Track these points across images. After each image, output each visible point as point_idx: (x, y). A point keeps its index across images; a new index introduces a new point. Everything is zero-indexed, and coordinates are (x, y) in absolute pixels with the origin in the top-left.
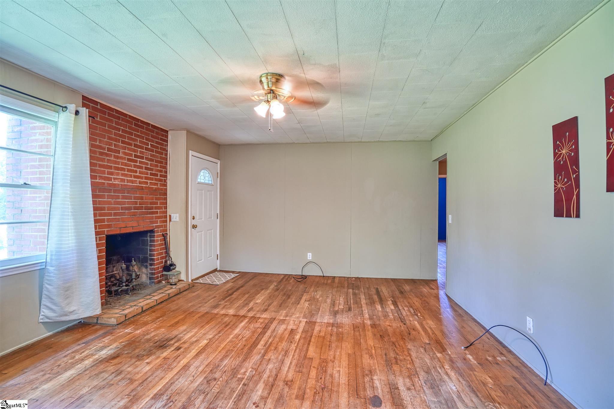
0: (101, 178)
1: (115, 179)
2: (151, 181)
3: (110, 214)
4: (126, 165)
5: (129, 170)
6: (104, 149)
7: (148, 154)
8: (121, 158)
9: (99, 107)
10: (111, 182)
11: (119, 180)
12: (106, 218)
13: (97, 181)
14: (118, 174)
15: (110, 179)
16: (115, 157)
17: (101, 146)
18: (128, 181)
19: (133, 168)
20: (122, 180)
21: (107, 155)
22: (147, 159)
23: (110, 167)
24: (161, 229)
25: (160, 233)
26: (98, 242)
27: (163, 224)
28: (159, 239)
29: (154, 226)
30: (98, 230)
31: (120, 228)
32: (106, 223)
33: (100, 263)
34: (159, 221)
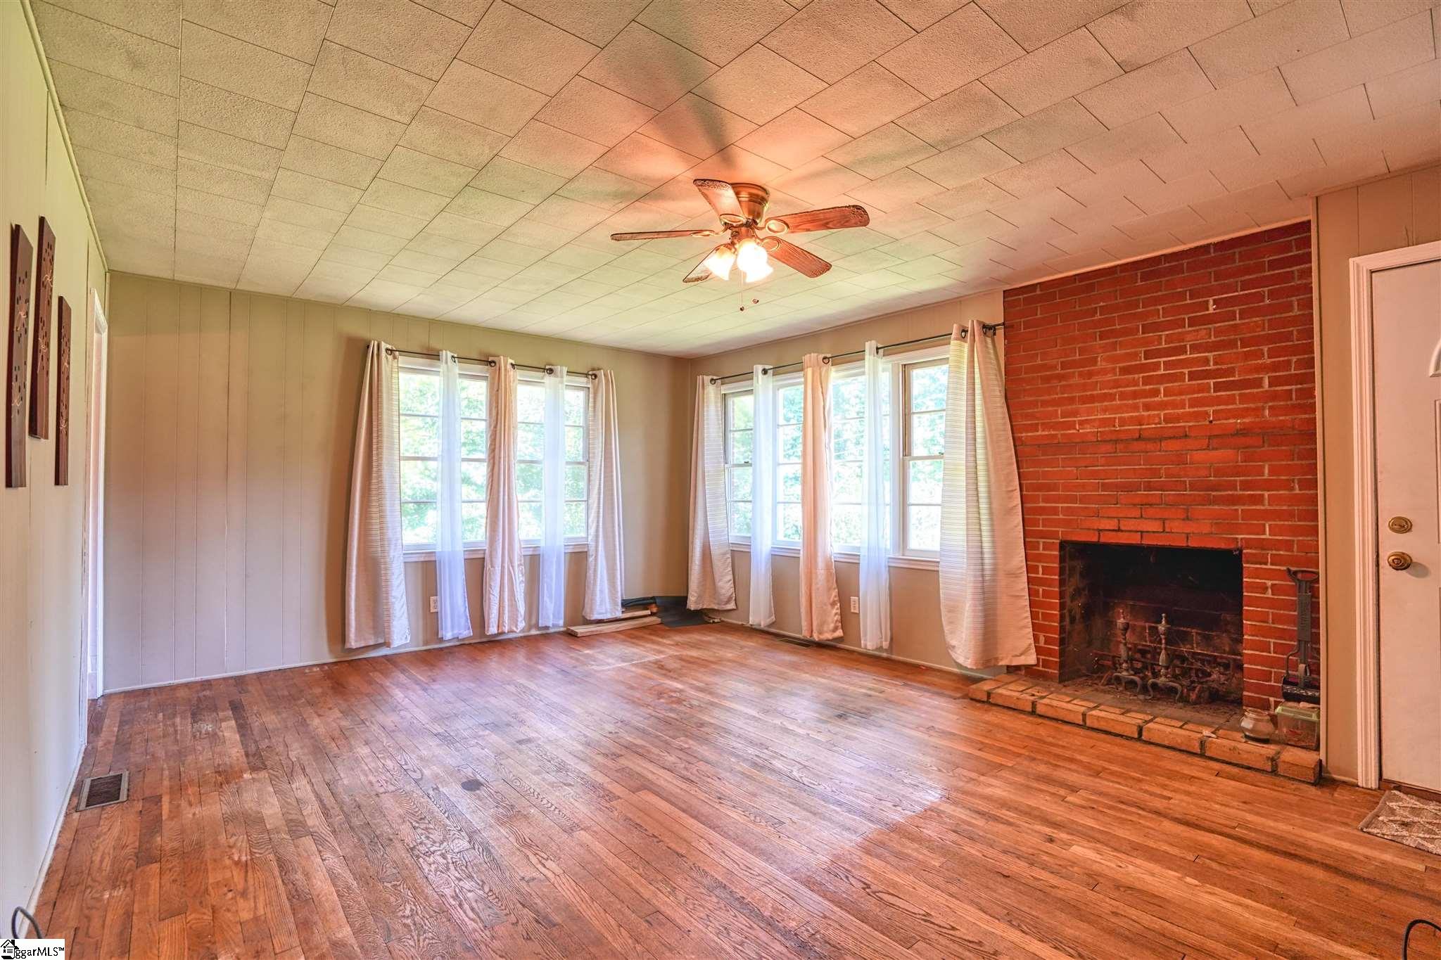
0: (1046, 426)
1: (1082, 423)
2: (1215, 408)
3: (1073, 499)
4: (1117, 384)
5: (1123, 396)
6: (1054, 367)
7: (1204, 334)
8: (1104, 372)
9: (1038, 292)
10: (1074, 431)
11: (1096, 424)
12: (1060, 505)
13: (1039, 433)
14: (1090, 412)
15: (1071, 425)
16: (1081, 374)
17: (1046, 364)
18: (1123, 422)
19: (1142, 387)
20: (1104, 422)
21: (1061, 377)
22: (1195, 348)
23: (1071, 400)
24: (1281, 552)
25: (1272, 564)
26: (1041, 551)
27: (1295, 539)
28: (1269, 583)
29: (1237, 538)
30: (1041, 528)
31: (1099, 531)
32: (1061, 516)
33: (1046, 594)
34: (1270, 525)
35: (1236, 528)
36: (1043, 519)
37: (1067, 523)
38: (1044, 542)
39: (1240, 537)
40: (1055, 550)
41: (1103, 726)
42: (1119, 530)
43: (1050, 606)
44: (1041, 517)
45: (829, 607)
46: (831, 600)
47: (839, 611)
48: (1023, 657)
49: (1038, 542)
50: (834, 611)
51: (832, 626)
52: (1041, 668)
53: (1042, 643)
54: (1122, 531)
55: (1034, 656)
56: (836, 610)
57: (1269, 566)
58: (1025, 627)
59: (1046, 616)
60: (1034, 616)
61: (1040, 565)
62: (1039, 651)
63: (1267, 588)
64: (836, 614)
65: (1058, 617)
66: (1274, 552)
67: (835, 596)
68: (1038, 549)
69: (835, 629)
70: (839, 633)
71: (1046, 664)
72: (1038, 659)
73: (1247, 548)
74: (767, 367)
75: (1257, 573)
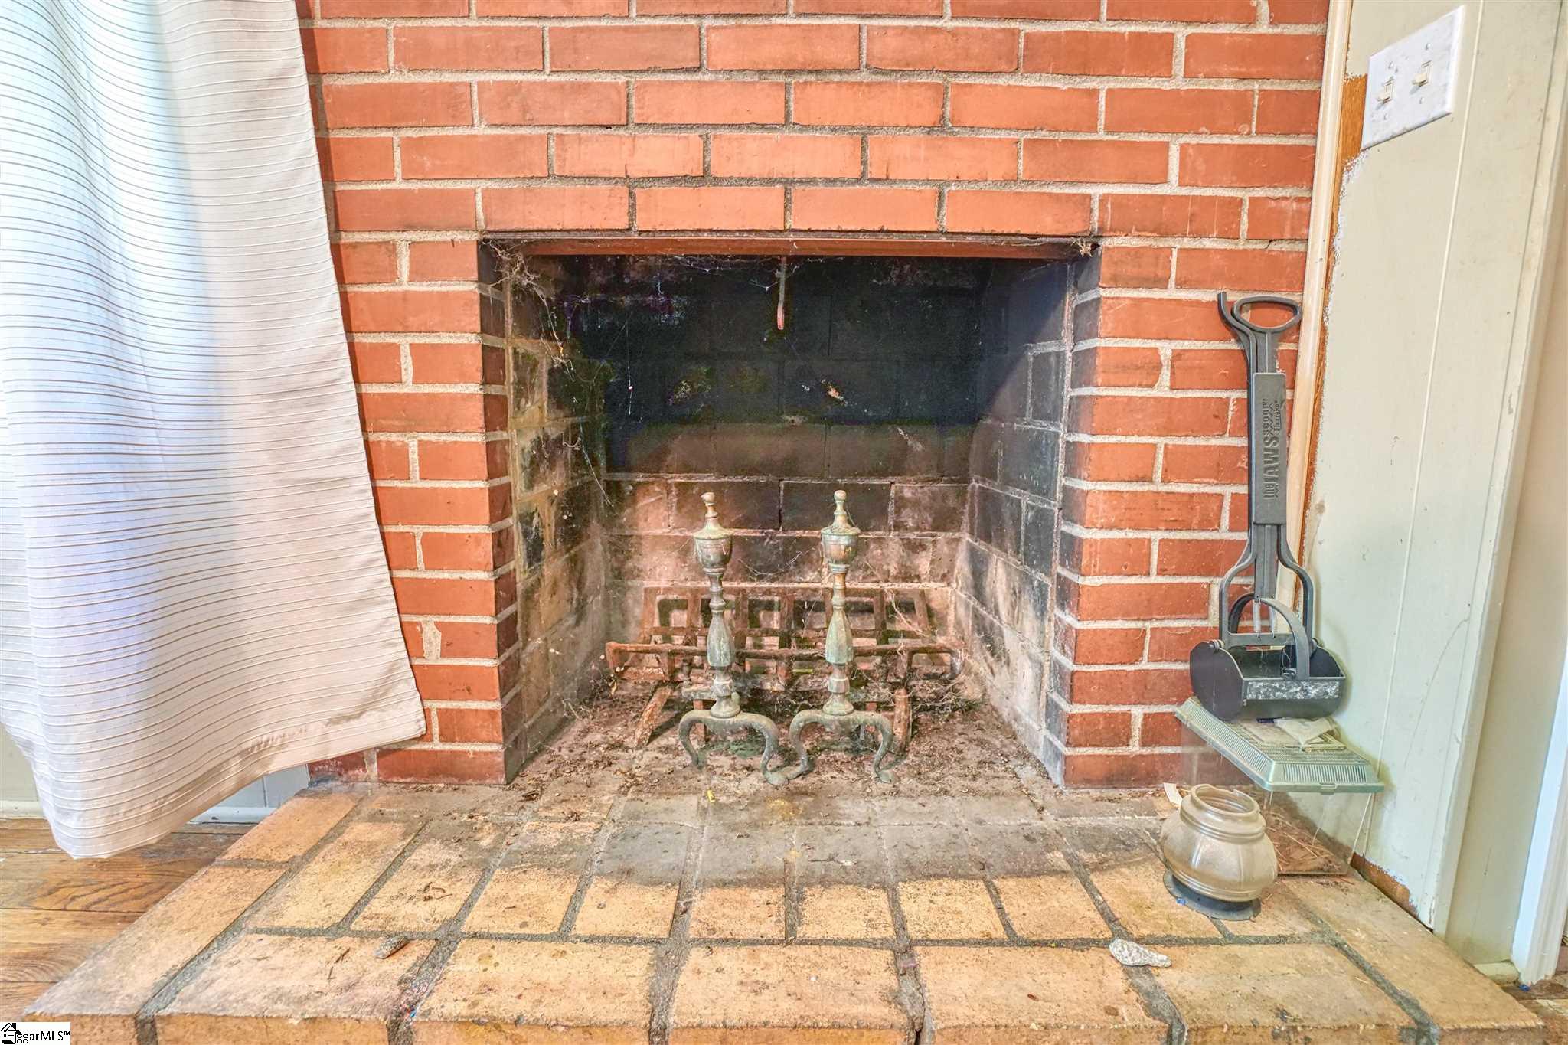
12: (474, 80)
24: (1207, 243)
25: (1181, 284)
26: (405, 284)
27: (1245, 195)
28: (1166, 349)
29: (1089, 197)
30: (398, 184)
31: (632, 183)
32: (481, 130)
33: (436, 462)
34: (1183, 148)
35: (1084, 162)
37: (504, 159)
39: (1097, 191)
40: (463, 279)
42: (704, 178)
43: (449, 507)
44: (396, 136)
48: (371, 718)
49: (391, 248)
52: (437, 745)
53: (433, 653)
54: (717, 181)
55: (415, 706)
57: (1172, 293)
58: (365, 601)
59: (439, 551)
60: (394, 552)
61: (404, 342)
62: (427, 682)
63: (1158, 367)
65: (489, 543)
66: (1188, 243)
68: (391, 275)
71: (453, 726)
72: (426, 712)
73: (1115, 231)
75: (1137, 321)
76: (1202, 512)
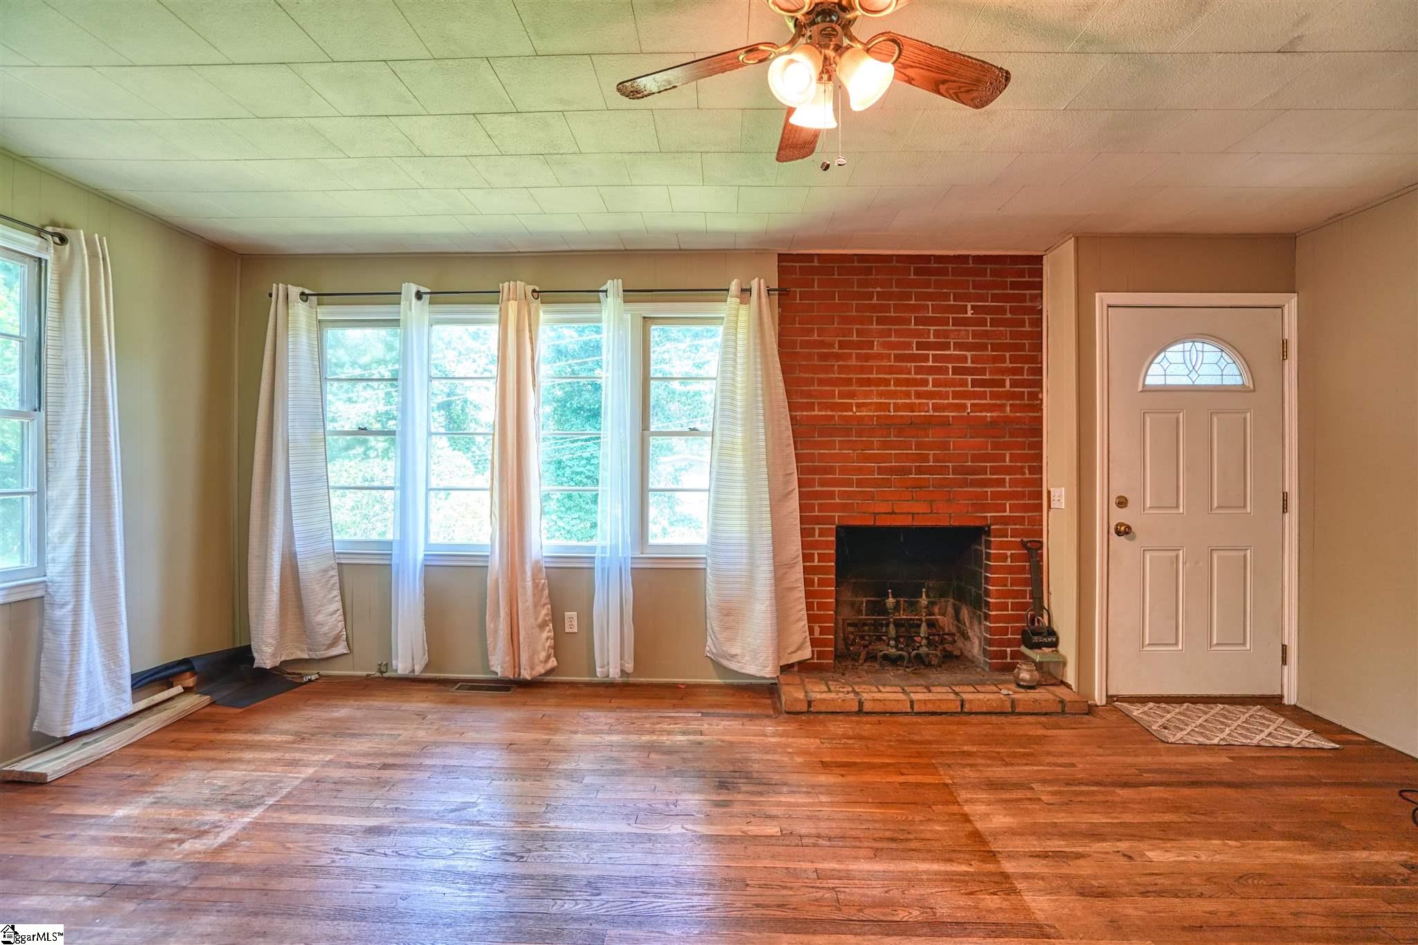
0: (824, 406)
1: (859, 406)
2: (973, 401)
3: (849, 483)
4: (891, 370)
5: (898, 382)
6: (831, 345)
7: (968, 334)
8: (879, 357)
9: (816, 264)
10: (851, 413)
11: (873, 407)
12: (837, 489)
13: (816, 413)
14: (867, 395)
15: (848, 407)
16: (859, 357)
17: (823, 341)
18: (897, 407)
19: (913, 376)
20: (881, 407)
21: (838, 357)
22: (958, 346)
23: (848, 382)
24: (1017, 527)
25: (1011, 537)
26: (817, 538)
27: (1026, 515)
28: (1009, 553)
29: (987, 517)
30: (816, 514)
31: (875, 514)
32: (837, 501)
33: (822, 582)
34: (1010, 504)
35: (985, 508)
36: (818, 504)
37: (844, 507)
38: (819, 528)
39: (989, 515)
40: (832, 536)
41: (930, 708)
42: (893, 513)
43: (826, 594)
44: (816, 502)
45: (537, 630)
46: (540, 620)
47: (552, 634)
48: (799, 653)
49: (814, 529)
50: (545, 635)
51: (543, 655)
52: (816, 661)
53: (817, 634)
54: (896, 513)
55: (810, 649)
56: (547, 633)
57: (1009, 539)
58: (799, 620)
59: (822, 606)
60: (809, 606)
61: (816, 552)
62: (814, 642)
63: (1007, 557)
64: (548, 638)
65: (834, 604)
66: (1013, 527)
67: (546, 615)
68: (814, 536)
69: (548, 657)
70: (553, 662)
71: (821, 655)
72: (813, 651)
73: (994, 525)
74: (423, 289)
75: (1002, 546)
76: (1022, 594)
